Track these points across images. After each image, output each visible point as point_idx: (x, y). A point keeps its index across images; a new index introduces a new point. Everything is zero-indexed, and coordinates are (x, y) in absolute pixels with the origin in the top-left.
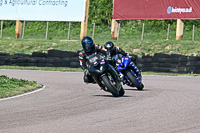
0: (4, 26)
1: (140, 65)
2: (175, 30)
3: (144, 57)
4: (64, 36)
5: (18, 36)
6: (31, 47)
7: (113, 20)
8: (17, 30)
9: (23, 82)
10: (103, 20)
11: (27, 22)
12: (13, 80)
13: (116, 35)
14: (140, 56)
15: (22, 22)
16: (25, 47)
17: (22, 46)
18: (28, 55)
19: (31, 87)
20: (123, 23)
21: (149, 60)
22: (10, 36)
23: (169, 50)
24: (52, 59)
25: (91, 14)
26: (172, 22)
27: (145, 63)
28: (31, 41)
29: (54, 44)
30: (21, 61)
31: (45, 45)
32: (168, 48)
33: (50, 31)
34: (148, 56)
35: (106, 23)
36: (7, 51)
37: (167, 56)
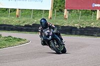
0: (11, 11)
1: (79, 32)
2: (96, 15)
3: (80, 28)
4: (41, 17)
5: (18, 16)
6: (24, 22)
7: (65, 10)
8: (17, 14)
9: (20, 40)
10: (60, 10)
11: (22, 9)
12: (15, 38)
13: (67, 17)
14: (78, 28)
15: (20, 9)
16: (21, 22)
17: (20, 21)
18: (23, 26)
19: (24, 42)
20: (70, 11)
21: (83, 29)
22: (13, 16)
23: (93, 25)
24: (34, 28)
25: (54, 6)
26: (95, 11)
27: (81, 31)
28: (24, 19)
29: (35, 21)
30: (19, 29)
31: (31, 21)
32: (92, 24)
33: (33, 14)
34: (82, 28)
35: (62, 11)
36: (12, 24)
37: (92, 28)
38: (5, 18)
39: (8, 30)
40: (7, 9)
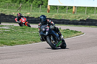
0: (68, 9)
4: (93, 13)
5: (74, 13)
6: (79, 18)
8: (73, 10)
9: (76, 32)
11: (78, 7)
12: (72, 31)
15: (76, 7)
17: (76, 17)
19: (79, 34)
24: (88, 23)
28: (79, 15)
29: (89, 16)
31: (85, 16)
33: (87, 11)
36: (69, 19)
38: (63, 14)
39: (66, 24)
40: (65, 7)
